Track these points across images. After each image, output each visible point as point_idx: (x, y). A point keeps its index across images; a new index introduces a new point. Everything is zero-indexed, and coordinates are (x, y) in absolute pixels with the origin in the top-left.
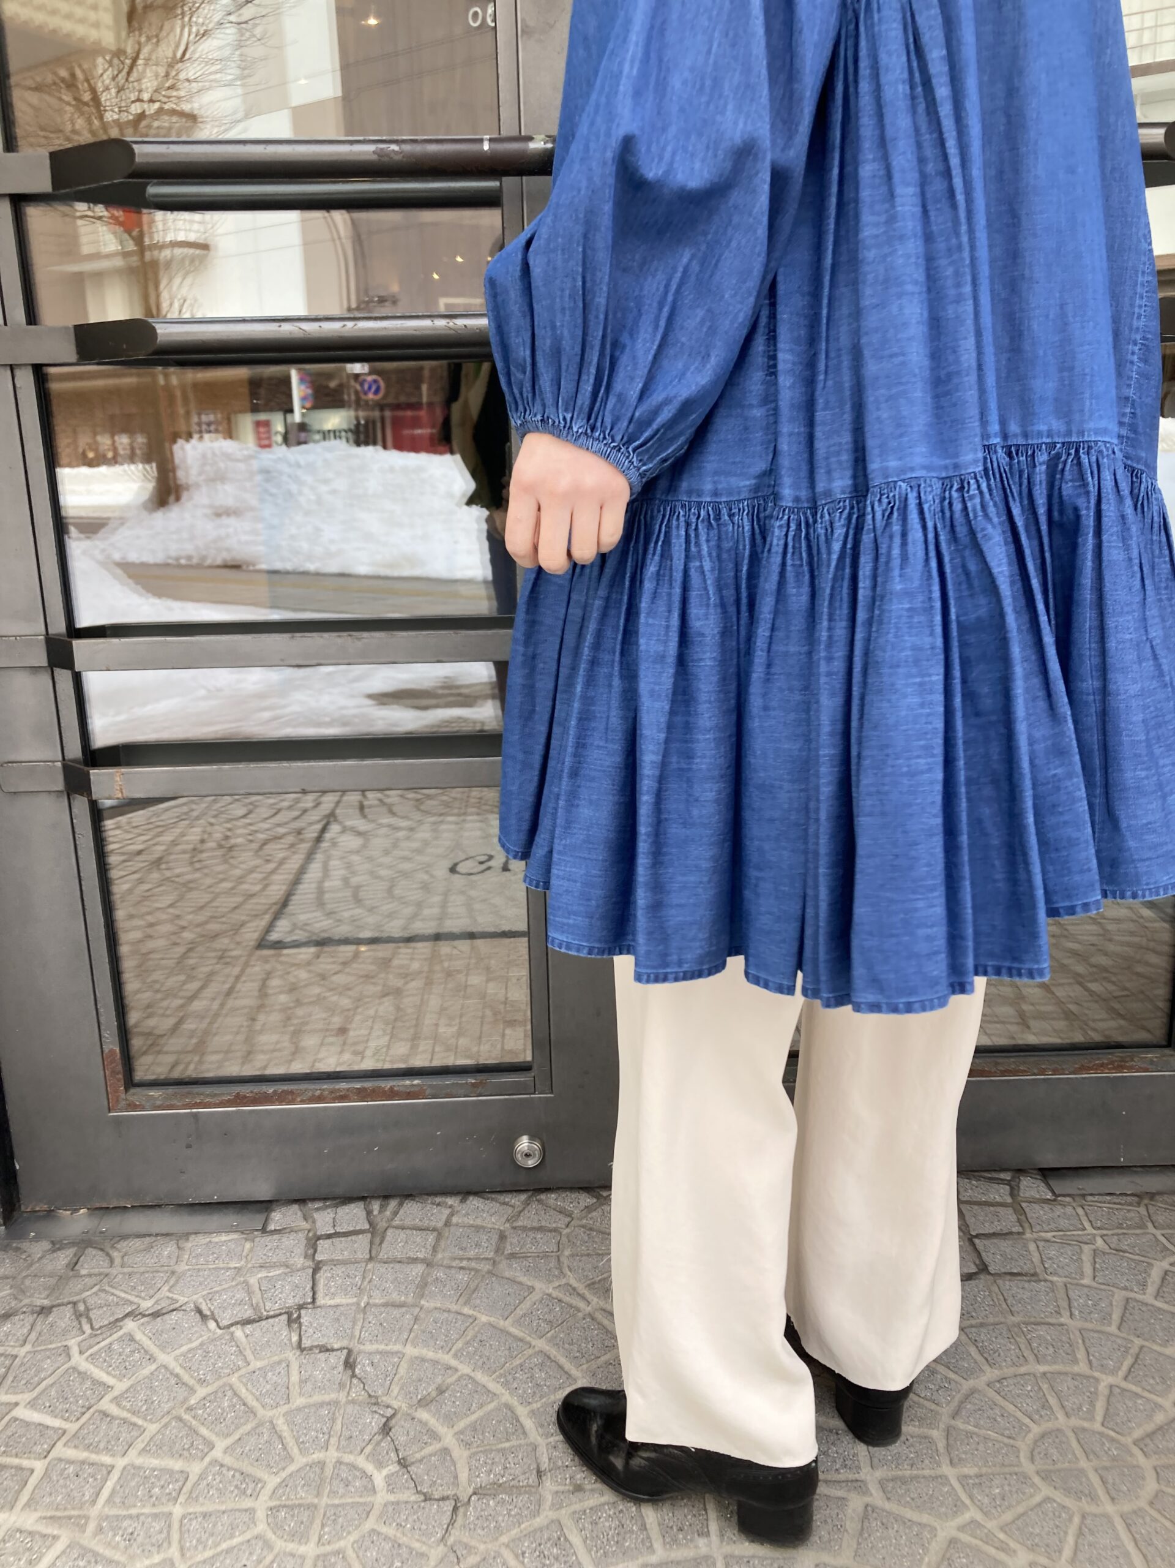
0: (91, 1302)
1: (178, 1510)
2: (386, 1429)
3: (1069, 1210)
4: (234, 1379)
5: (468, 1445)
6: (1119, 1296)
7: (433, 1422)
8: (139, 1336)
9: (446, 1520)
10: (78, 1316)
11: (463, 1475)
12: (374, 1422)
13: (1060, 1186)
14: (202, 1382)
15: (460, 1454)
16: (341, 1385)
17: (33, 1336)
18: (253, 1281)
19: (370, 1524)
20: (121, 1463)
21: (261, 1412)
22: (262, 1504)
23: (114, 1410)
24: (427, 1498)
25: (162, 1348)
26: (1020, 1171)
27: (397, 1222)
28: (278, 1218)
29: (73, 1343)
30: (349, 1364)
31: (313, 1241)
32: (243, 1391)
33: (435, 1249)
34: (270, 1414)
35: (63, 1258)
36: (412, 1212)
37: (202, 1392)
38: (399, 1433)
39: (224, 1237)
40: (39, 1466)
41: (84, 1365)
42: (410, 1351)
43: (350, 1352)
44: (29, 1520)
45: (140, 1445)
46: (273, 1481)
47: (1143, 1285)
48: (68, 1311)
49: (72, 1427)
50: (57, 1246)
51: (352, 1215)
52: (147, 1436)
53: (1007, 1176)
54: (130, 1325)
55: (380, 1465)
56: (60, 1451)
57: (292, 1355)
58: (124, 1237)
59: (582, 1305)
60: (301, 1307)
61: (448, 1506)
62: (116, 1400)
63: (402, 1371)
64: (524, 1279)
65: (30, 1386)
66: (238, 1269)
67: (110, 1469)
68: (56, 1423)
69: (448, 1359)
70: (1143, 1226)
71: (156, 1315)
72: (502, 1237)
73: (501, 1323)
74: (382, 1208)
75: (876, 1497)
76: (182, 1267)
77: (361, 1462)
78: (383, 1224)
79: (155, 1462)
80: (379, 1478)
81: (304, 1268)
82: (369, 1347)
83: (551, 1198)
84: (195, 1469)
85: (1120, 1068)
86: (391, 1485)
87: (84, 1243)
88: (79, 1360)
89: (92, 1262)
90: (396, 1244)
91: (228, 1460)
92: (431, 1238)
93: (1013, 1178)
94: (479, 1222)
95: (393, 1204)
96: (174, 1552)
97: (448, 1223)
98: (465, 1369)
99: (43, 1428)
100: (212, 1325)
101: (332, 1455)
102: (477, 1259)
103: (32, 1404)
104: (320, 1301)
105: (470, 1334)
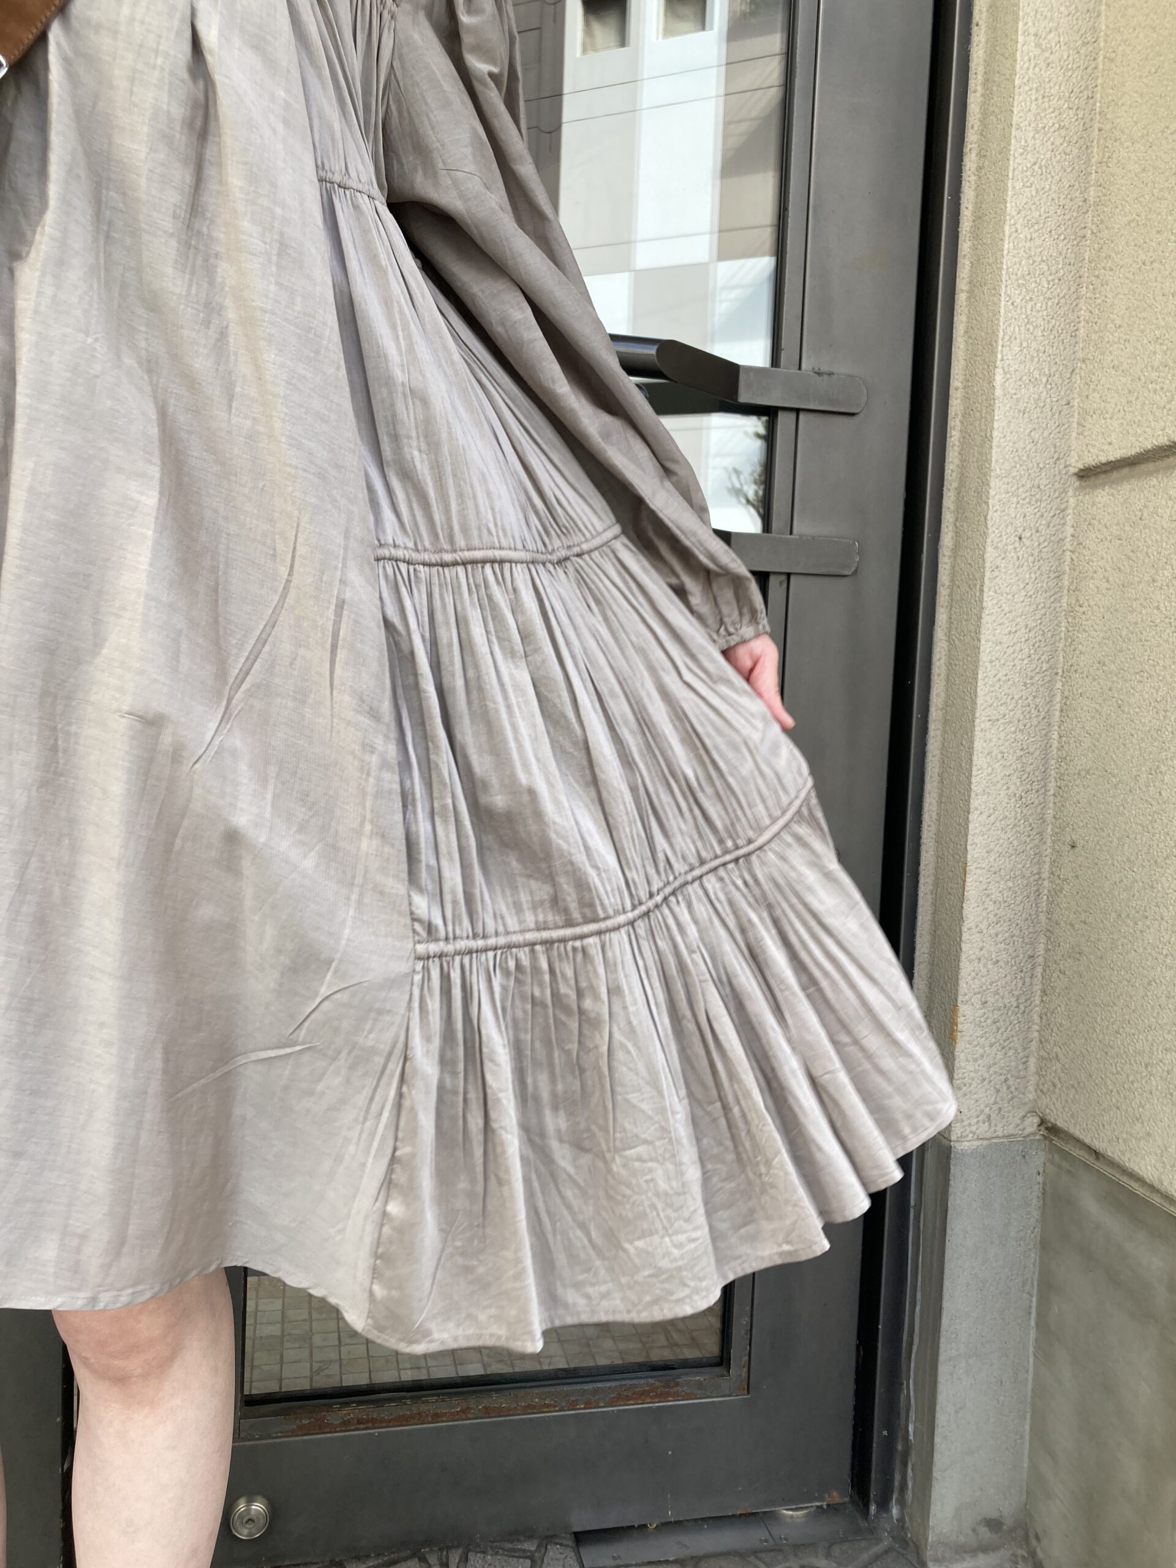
13: (592, 1557)
26: (548, 1539)
53: (530, 1546)
85: (663, 1396)
93: (539, 1546)
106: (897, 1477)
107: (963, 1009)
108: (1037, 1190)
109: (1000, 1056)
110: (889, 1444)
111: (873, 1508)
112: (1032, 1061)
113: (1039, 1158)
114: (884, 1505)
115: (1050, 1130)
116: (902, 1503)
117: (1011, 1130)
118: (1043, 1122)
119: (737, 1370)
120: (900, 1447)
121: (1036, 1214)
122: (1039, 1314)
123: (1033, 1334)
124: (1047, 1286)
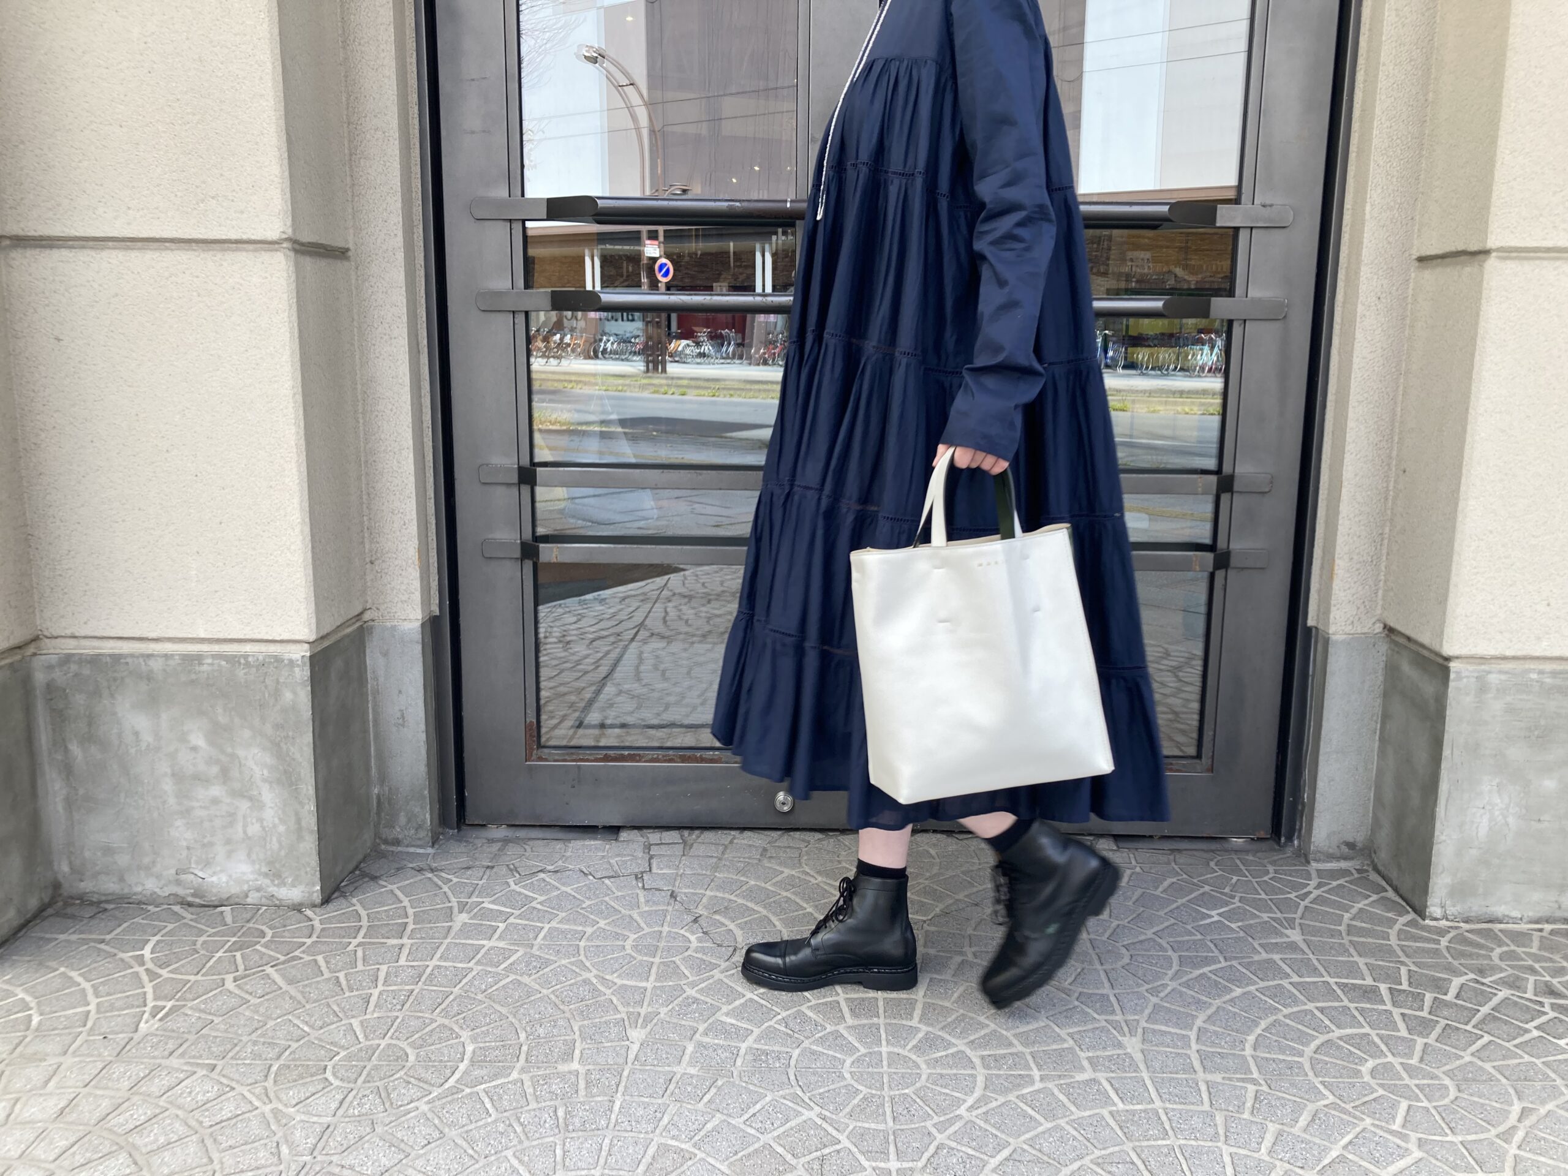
0: (517, 865)
1: (582, 944)
2: (695, 921)
3: (1125, 855)
4: (607, 899)
5: (742, 929)
6: (1139, 892)
7: (723, 920)
8: (548, 879)
9: (729, 954)
10: (511, 870)
11: (740, 939)
12: (690, 918)
13: (1121, 845)
14: (589, 898)
15: (738, 933)
16: (669, 904)
17: (486, 877)
18: (613, 861)
19: (689, 952)
20: (547, 926)
21: (623, 911)
22: (629, 944)
23: (539, 906)
24: (719, 945)
25: (564, 884)
27: (700, 840)
28: (624, 835)
29: (511, 881)
30: (673, 895)
31: (648, 847)
32: (613, 904)
33: (723, 853)
34: (628, 913)
35: (496, 847)
36: (709, 836)
37: (588, 903)
38: (702, 921)
39: (592, 842)
40: (502, 926)
41: (517, 888)
42: (708, 893)
43: (673, 892)
44: (502, 944)
45: (557, 919)
46: (633, 937)
47: (1157, 888)
48: (505, 869)
49: (517, 912)
50: (491, 841)
51: (672, 836)
52: (560, 917)
54: (542, 875)
55: (693, 933)
56: (511, 920)
57: (641, 893)
58: (529, 839)
59: (812, 880)
60: (642, 873)
61: (731, 949)
62: (540, 903)
63: (705, 900)
64: (778, 868)
65: (488, 895)
66: (603, 857)
67: (542, 928)
68: (508, 910)
69: (732, 897)
70: (1168, 863)
71: (556, 872)
72: (765, 850)
73: (763, 885)
74: (690, 835)
75: (970, 957)
76: (568, 854)
77: (682, 932)
78: (690, 842)
79: (567, 927)
80: (693, 938)
81: (642, 858)
82: (684, 890)
83: (797, 834)
84: (589, 930)
86: (699, 940)
87: (506, 841)
88: (513, 886)
89: (512, 850)
90: (699, 849)
91: (607, 928)
92: (721, 848)
94: (751, 843)
95: (697, 832)
96: (582, 957)
97: (731, 842)
98: (740, 901)
99: (501, 912)
100: (591, 877)
101: (666, 929)
102: (749, 858)
103: (493, 902)
104: (654, 870)
105: (744, 888)
106: (1298, 824)
107: (1337, 561)
108: (1382, 665)
109: (1360, 588)
110: (1294, 805)
111: (1283, 839)
112: (1380, 593)
113: (1383, 647)
114: (1290, 839)
115: (1390, 630)
116: (1299, 837)
117: (1365, 630)
118: (1385, 626)
119: (1205, 760)
120: (1300, 808)
121: (1381, 678)
122: (1381, 733)
123: (1377, 744)
124: (1386, 717)
